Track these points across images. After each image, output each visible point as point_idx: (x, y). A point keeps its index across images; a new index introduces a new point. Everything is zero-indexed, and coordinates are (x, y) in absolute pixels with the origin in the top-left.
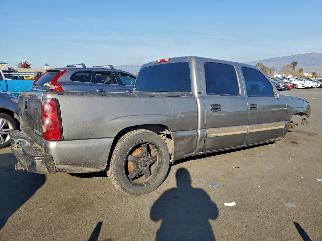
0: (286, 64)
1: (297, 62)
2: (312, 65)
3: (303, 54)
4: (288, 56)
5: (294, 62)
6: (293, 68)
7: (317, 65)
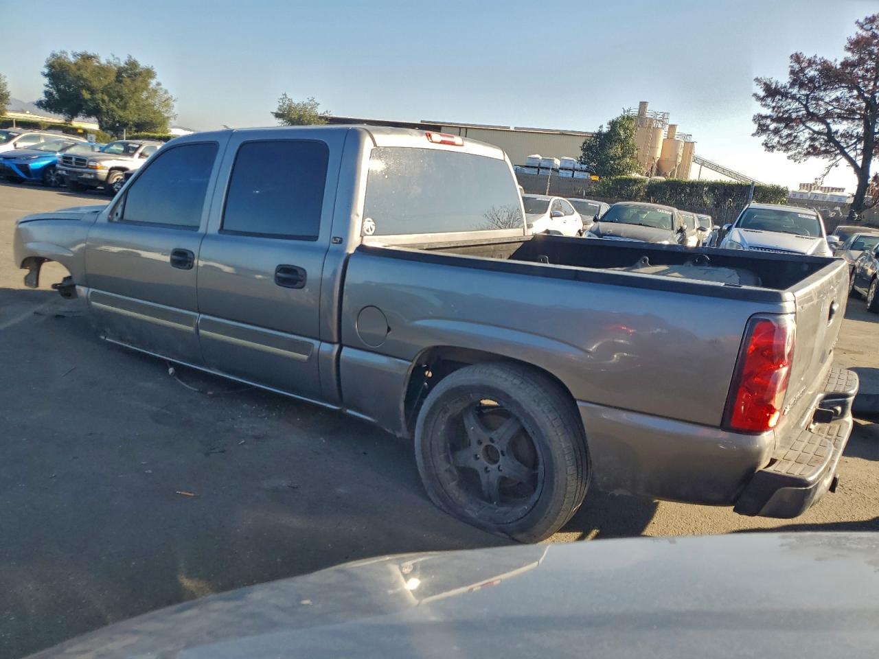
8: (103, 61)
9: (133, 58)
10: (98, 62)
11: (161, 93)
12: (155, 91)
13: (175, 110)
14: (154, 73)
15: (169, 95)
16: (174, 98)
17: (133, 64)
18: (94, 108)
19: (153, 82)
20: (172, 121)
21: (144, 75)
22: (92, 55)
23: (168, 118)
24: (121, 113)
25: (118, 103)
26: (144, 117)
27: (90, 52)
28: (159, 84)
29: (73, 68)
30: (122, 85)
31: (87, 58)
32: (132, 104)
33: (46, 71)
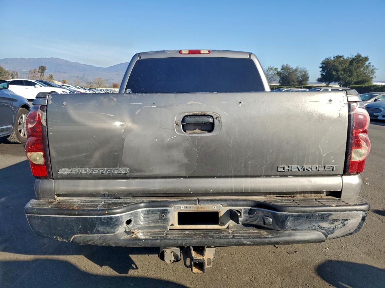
0: (31, 69)
1: (45, 67)
2: (58, 72)
3: (46, 58)
4: (28, 59)
5: (42, 67)
6: (41, 74)
7: (63, 72)
8: (345, 57)
9: (359, 54)
10: (343, 58)
11: (370, 67)
12: (367, 67)
13: (375, 75)
14: (368, 58)
15: (374, 67)
16: (376, 69)
17: (359, 56)
18: (337, 78)
19: (367, 63)
20: (374, 79)
21: (364, 60)
22: (341, 56)
23: (372, 78)
24: (349, 79)
25: (348, 74)
26: (360, 79)
27: (341, 55)
28: (370, 63)
29: (332, 62)
30: (352, 66)
31: (339, 57)
32: (355, 74)
33: (321, 65)
